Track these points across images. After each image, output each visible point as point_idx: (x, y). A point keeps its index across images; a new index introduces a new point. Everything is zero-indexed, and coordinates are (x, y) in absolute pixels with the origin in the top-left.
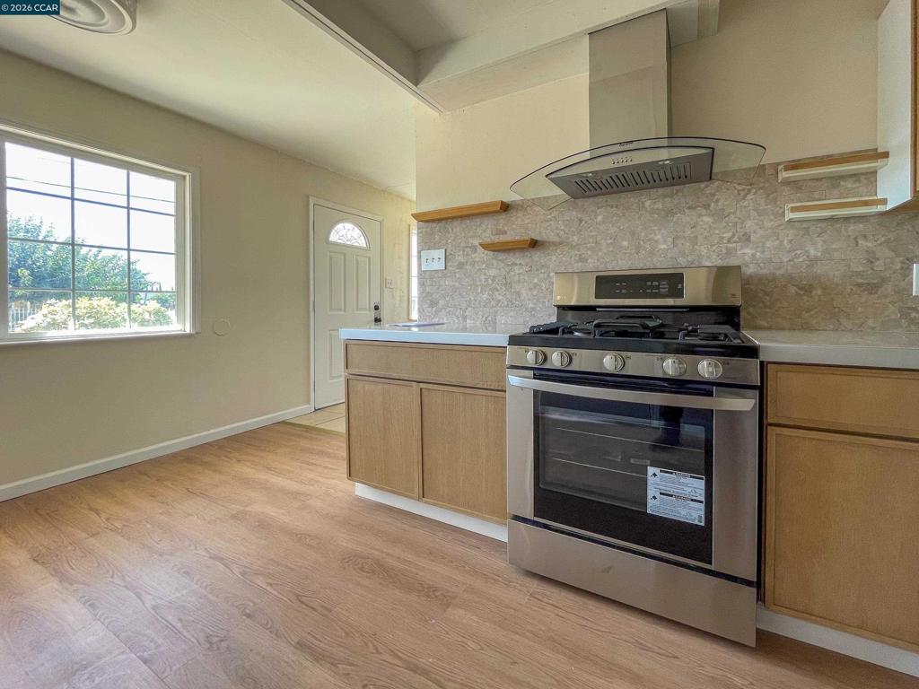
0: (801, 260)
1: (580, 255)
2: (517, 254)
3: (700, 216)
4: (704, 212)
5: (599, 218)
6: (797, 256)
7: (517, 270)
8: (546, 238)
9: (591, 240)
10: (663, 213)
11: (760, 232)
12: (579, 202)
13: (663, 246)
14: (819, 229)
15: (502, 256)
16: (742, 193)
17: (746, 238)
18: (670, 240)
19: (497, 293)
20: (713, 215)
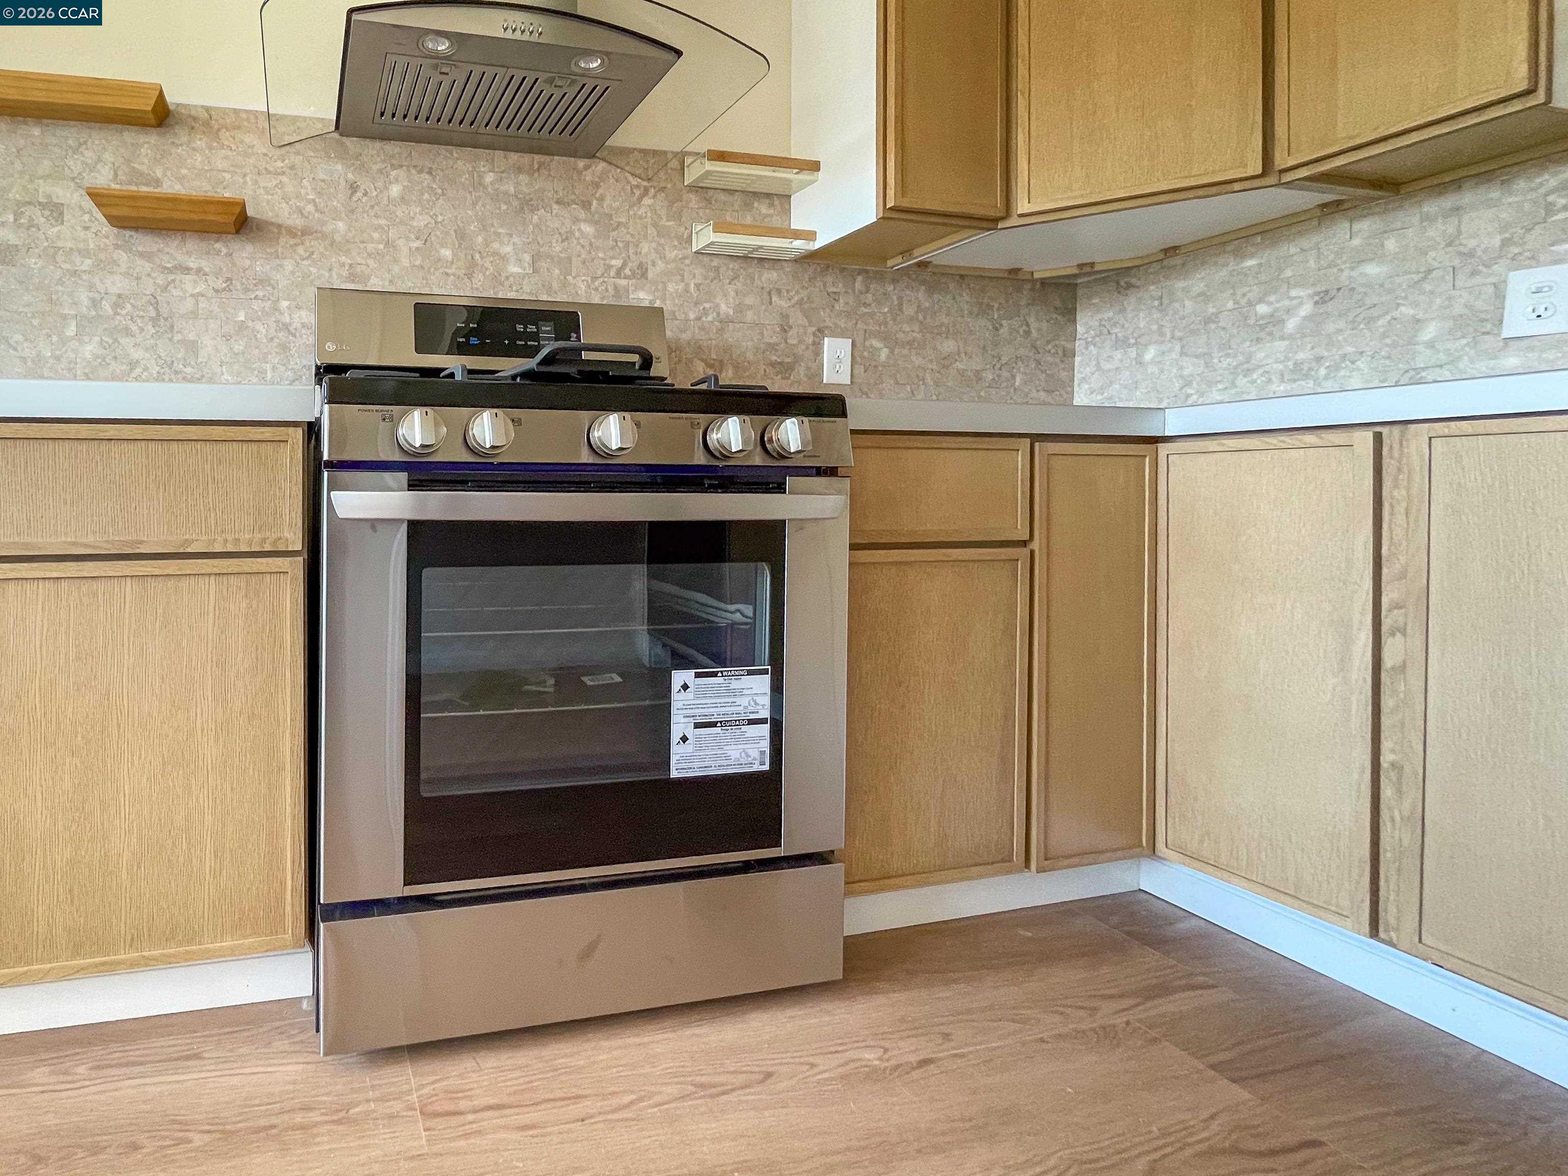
0: (710, 318)
3: (576, 220)
4: (582, 214)
6: (706, 312)
11: (660, 265)
13: (514, 269)
16: (637, 193)
18: (527, 258)
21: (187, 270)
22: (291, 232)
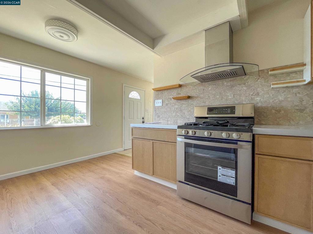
0: (276, 101)
1: (203, 101)
2: (184, 101)
3: (243, 87)
4: (244, 86)
5: (210, 89)
6: (275, 100)
7: (184, 106)
8: (193, 96)
9: (207, 96)
10: (230, 86)
11: (263, 92)
12: (203, 83)
13: (230, 97)
14: (283, 91)
15: (179, 101)
16: (257, 79)
17: (258, 94)
18: (233, 95)
19: (177, 113)
20: (247, 87)
21: (183, 104)
22: (195, 97)
